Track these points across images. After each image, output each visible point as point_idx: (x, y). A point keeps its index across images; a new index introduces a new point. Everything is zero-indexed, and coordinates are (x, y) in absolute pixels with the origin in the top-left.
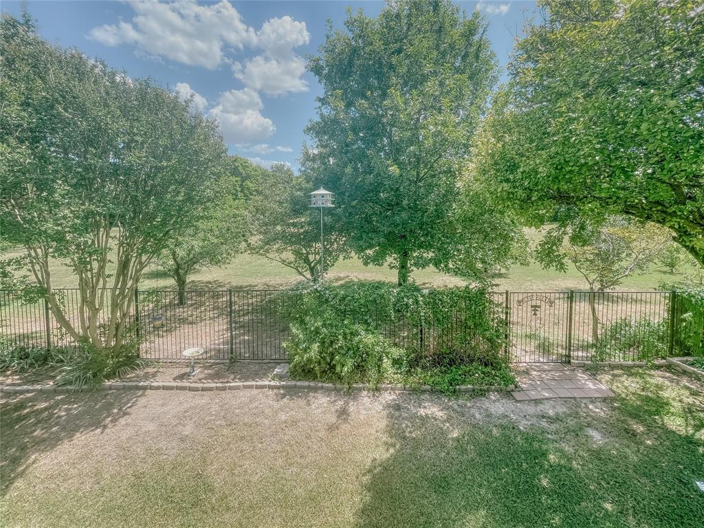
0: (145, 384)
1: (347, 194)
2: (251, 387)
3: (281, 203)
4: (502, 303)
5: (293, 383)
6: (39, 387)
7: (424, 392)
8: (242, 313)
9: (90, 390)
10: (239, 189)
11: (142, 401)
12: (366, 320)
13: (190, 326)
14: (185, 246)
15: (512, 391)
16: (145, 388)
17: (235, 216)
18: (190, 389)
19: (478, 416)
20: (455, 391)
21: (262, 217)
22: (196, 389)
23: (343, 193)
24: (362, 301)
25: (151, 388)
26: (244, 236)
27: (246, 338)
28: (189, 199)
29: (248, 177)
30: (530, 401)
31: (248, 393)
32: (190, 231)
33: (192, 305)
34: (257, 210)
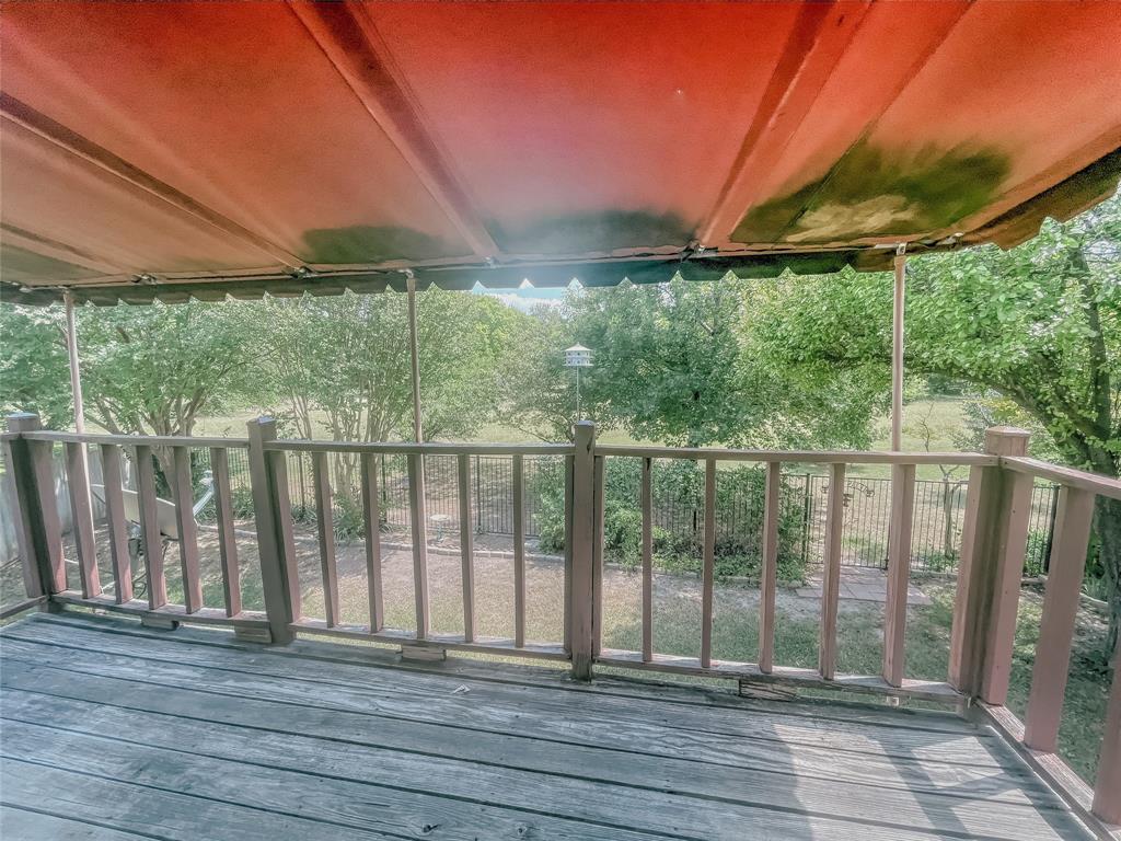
0: (397, 544)
1: (611, 351)
2: (499, 556)
3: (535, 361)
4: (801, 489)
5: (543, 556)
6: (302, 538)
7: (689, 578)
8: (490, 492)
9: (348, 545)
10: (488, 341)
11: (394, 559)
12: (627, 497)
13: (433, 502)
14: (428, 409)
15: (798, 588)
16: (395, 548)
17: (482, 376)
18: (438, 553)
19: (745, 605)
20: (725, 580)
21: (513, 378)
22: (445, 554)
23: (607, 350)
24: (622, 476)
25: (401, 548)
26: (493, 401)
27: (495, 516)
28: (437, 356)
29: (499, 324)
30: (815, 599)
31: (496, 561)
32: (432, 393)
33: (434, 481)
34: (508, 369)
